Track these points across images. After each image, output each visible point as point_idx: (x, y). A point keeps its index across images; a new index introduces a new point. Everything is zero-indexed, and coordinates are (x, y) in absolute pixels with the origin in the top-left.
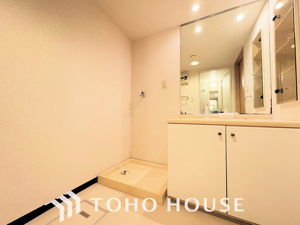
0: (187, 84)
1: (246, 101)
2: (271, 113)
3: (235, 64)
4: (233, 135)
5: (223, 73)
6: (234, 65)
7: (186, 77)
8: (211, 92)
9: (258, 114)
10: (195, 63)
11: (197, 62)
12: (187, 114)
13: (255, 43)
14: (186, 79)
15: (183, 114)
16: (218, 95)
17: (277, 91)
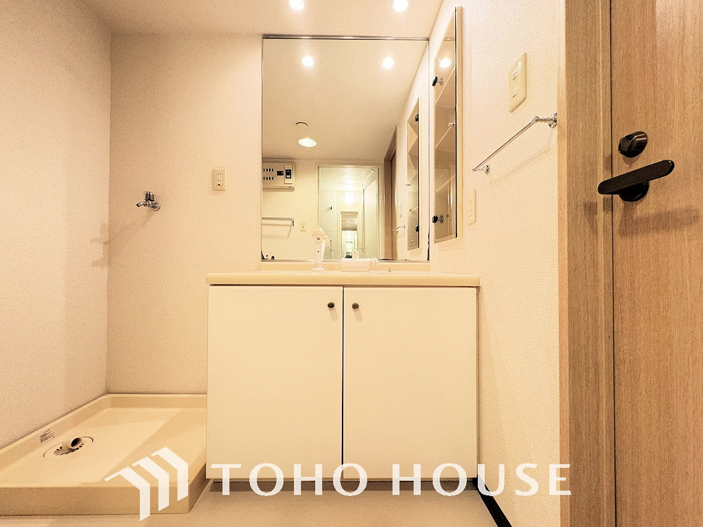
0: (291, 189)
1: (398, 235)
2: (428, 259)
3: (385, 160)
4: (355, 306)
5: (367, 174)
6: (383, 162)
7: (289, 173)
8: (345, 212)
9: (409, 261)
10: (307, 142)
11: (311, 140)
12: (277, 261)
13: (410, 122)
14: (288, 176)
15: (268, 261)
16: (357, 221)
17: (435, 219)
